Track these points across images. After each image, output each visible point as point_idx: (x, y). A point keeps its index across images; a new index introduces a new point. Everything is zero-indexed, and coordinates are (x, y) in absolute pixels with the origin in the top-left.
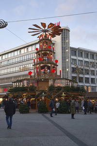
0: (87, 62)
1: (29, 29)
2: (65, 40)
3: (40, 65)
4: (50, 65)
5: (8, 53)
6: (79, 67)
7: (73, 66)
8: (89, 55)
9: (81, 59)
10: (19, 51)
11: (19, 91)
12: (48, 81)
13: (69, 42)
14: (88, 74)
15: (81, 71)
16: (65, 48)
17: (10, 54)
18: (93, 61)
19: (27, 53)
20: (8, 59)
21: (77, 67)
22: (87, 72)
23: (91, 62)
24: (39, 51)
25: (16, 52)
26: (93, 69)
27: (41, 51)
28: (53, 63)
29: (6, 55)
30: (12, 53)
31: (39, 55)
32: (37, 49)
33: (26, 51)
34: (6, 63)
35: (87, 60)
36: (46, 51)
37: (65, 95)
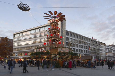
0: (74, 39)
1: (45, 14)
2: (63, 26)
3: (51, 39)
4: (57, 39)
5: (27, 31)
6: (70, 42)
7: (67, 41)
8: (76, 35)
9: (71, 37)
10: (34, 31)
11: (39, 54)
12: (58, 49)
13: (65, 27)
14: (74, 46)
15: (71, 45)
16: (63, 30)
17: (28, 32)
18: (77, 39)
19: (40, 32)
20: (27, 35)
21: (69, 42)
22: (74, 45)
23: (76, 40)
24: (51, 30)
25: (32, 31)
26: (77, 44)
27: (52, 30)
28: (59, 38)
29: (26, 33)
30: (30, 32)
31: (51, 32)
32: (49, 29)
33: (39, 31)
34: (26, 37)
35: (74, 38)
36: (55, 30)
37: (71, 57)
